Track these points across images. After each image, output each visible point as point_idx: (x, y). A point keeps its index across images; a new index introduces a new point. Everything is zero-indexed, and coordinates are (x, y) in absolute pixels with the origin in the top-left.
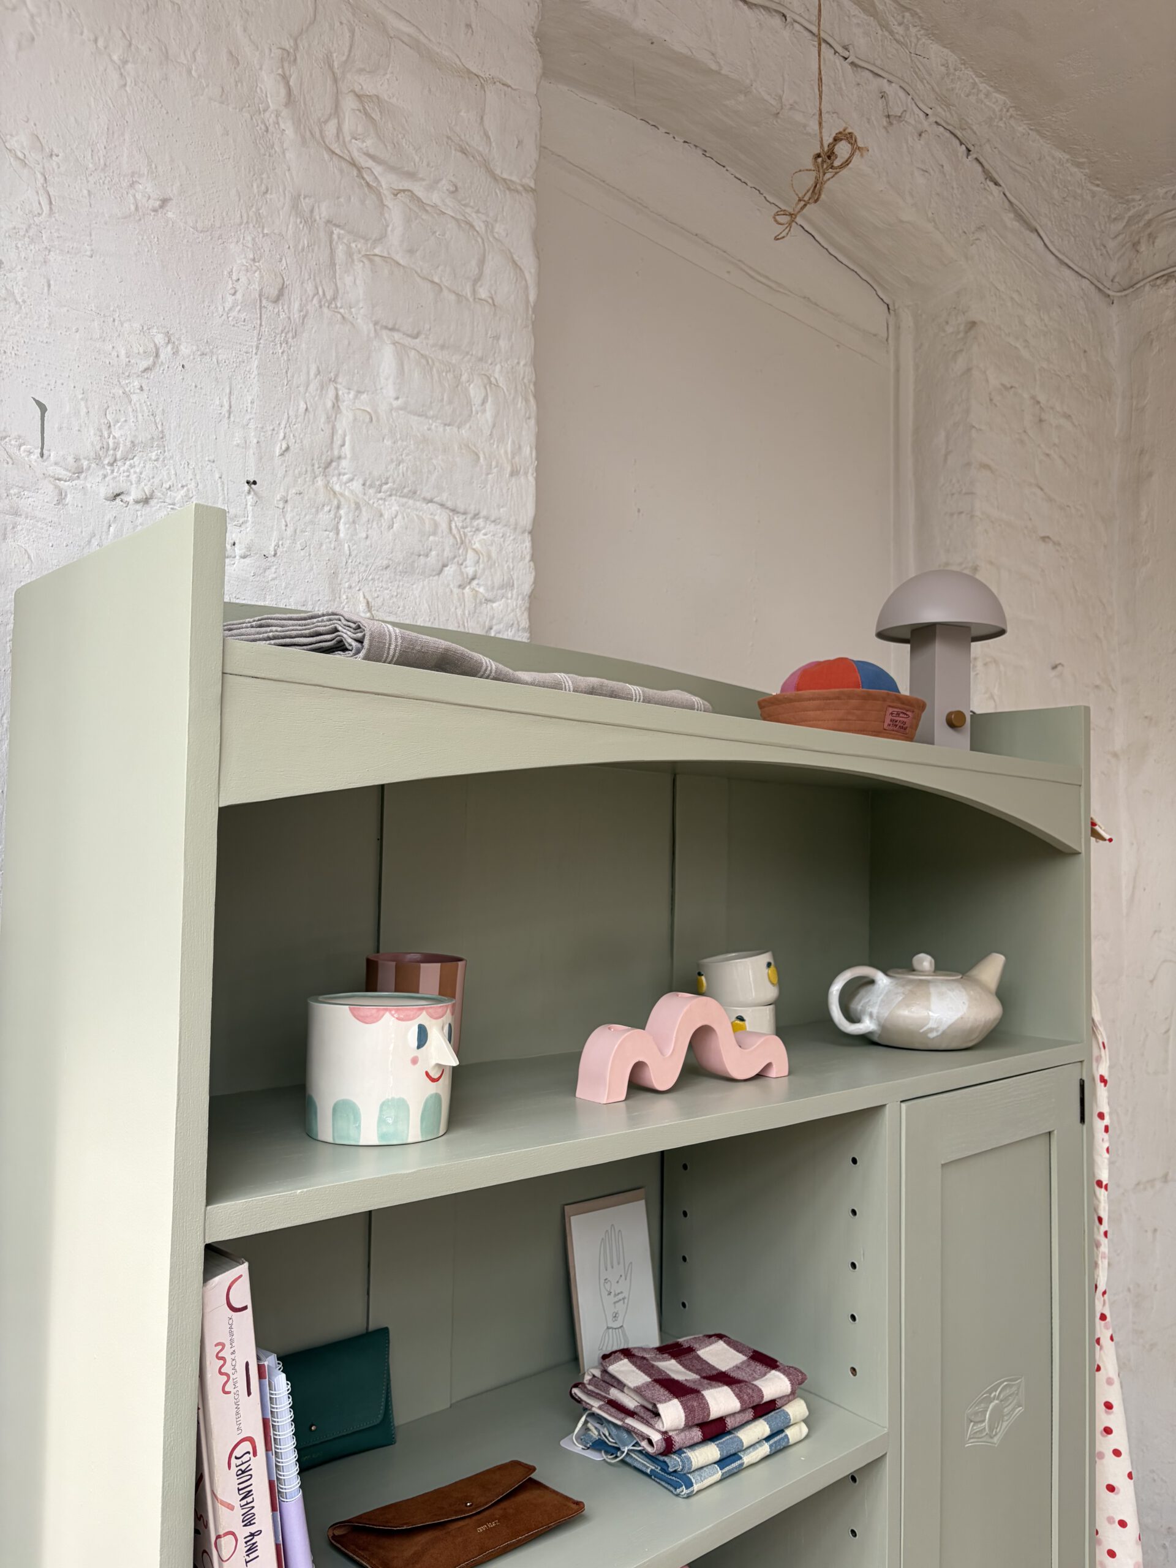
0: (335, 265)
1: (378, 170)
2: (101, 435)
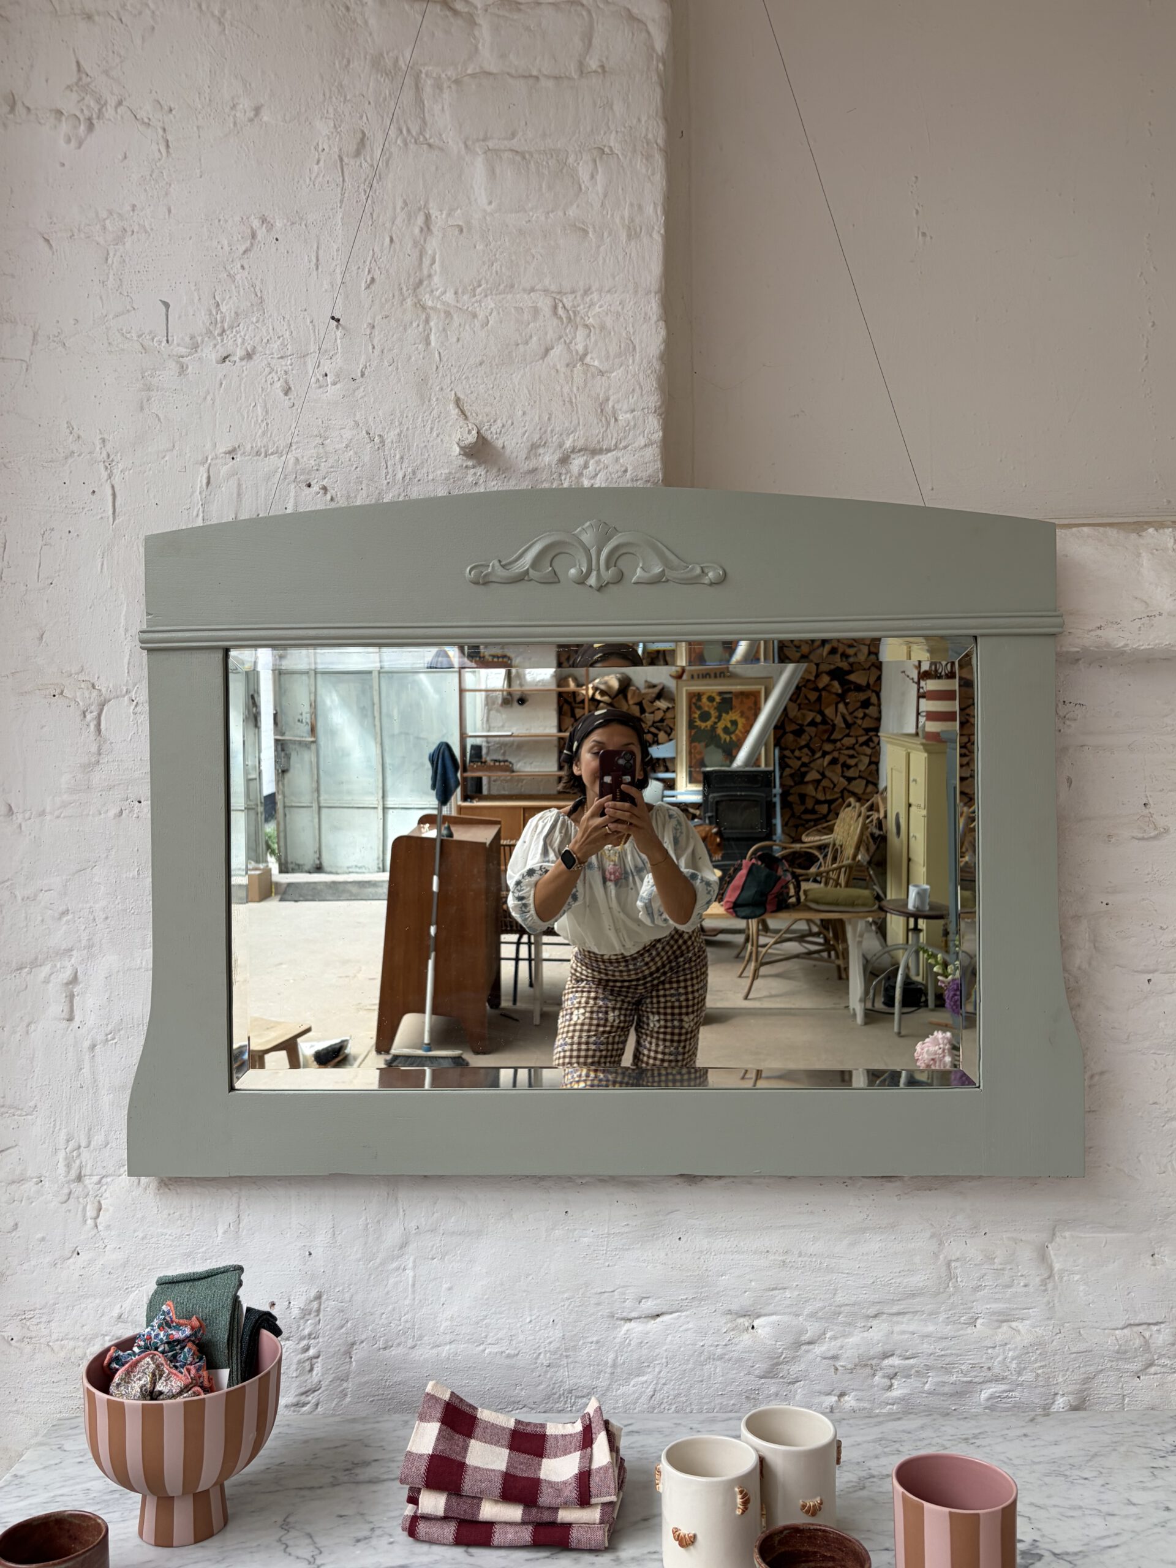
2: (211, 314)
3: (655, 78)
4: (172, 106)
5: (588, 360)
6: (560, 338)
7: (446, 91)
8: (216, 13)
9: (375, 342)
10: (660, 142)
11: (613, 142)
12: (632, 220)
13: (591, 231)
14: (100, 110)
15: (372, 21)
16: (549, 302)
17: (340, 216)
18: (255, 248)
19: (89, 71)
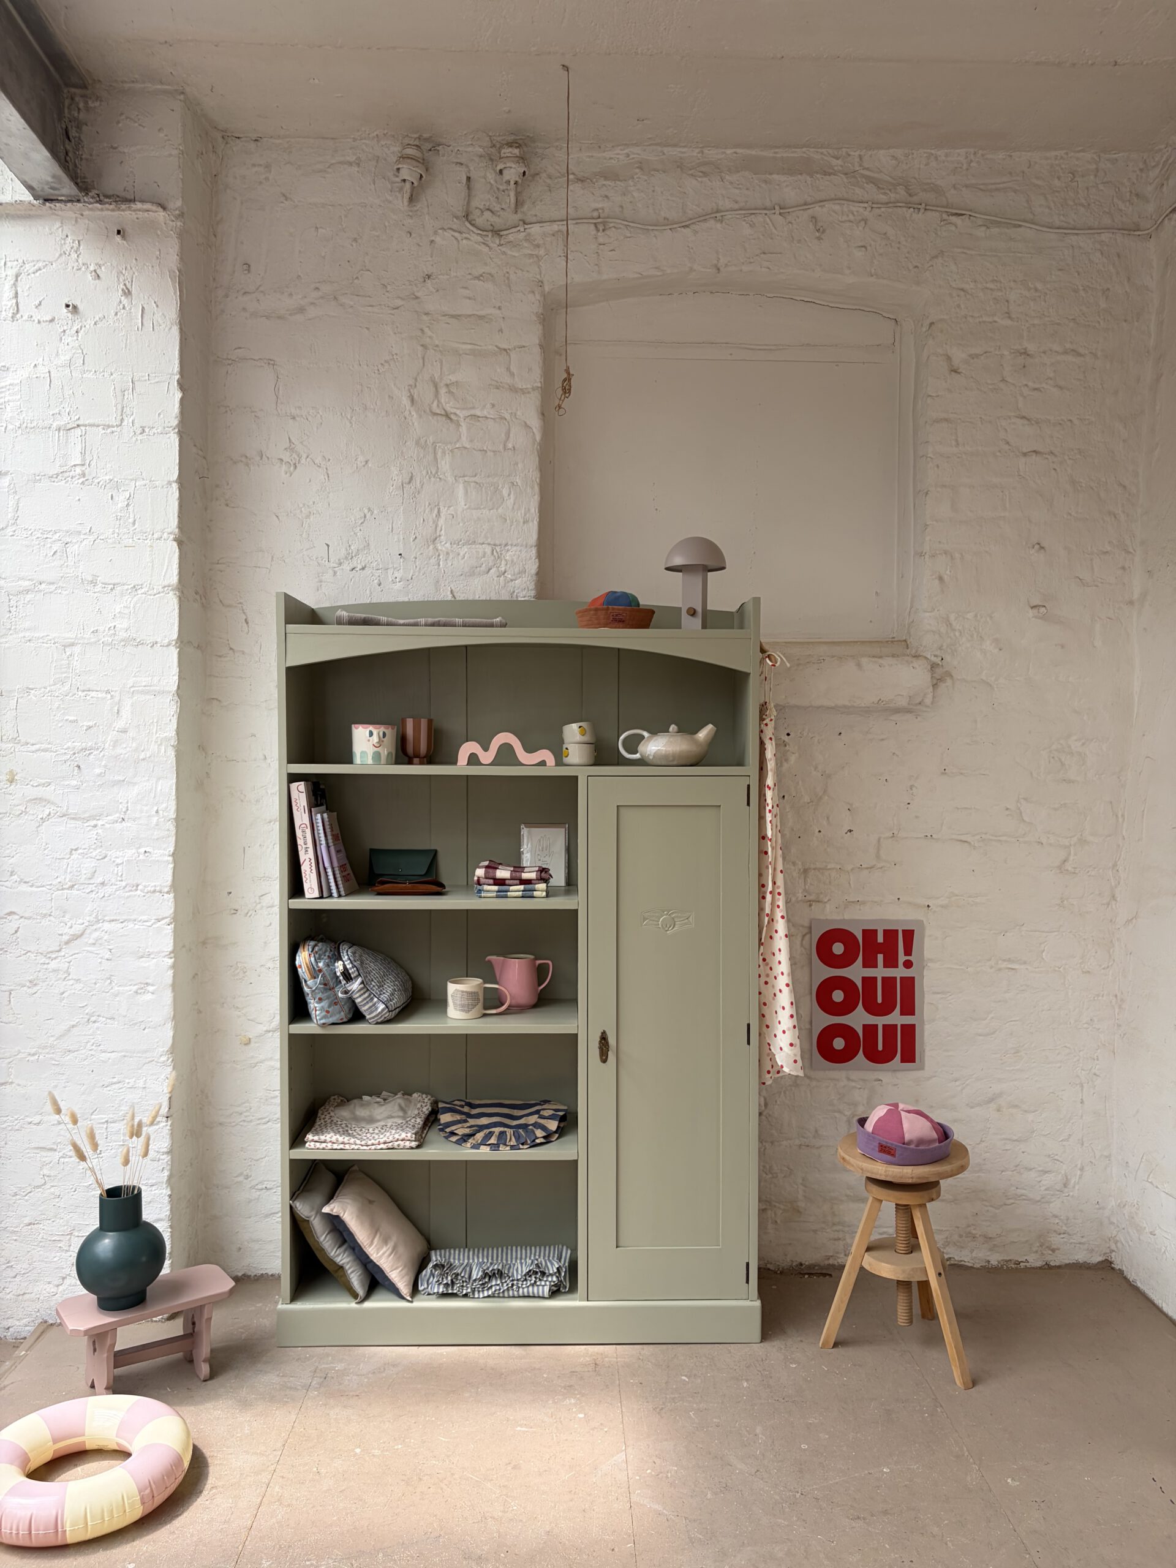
0: (437, 459)
1: (459, 412)
2: (347, 550)
3: (536, 453)
4: (330, 458)
5: (506, 574)
6: (494, 564)
7: (447, 455)
8: (349, 417)
9: (417, 563)
10: (538, 480)
11: (518, 481)
12: (525, 515)
13: (507, 519)
14: (299, 460)
15: (416, 424)
16: (490, 548)
17: (402, 509)
18: (366, 522)
19: (293, 441)
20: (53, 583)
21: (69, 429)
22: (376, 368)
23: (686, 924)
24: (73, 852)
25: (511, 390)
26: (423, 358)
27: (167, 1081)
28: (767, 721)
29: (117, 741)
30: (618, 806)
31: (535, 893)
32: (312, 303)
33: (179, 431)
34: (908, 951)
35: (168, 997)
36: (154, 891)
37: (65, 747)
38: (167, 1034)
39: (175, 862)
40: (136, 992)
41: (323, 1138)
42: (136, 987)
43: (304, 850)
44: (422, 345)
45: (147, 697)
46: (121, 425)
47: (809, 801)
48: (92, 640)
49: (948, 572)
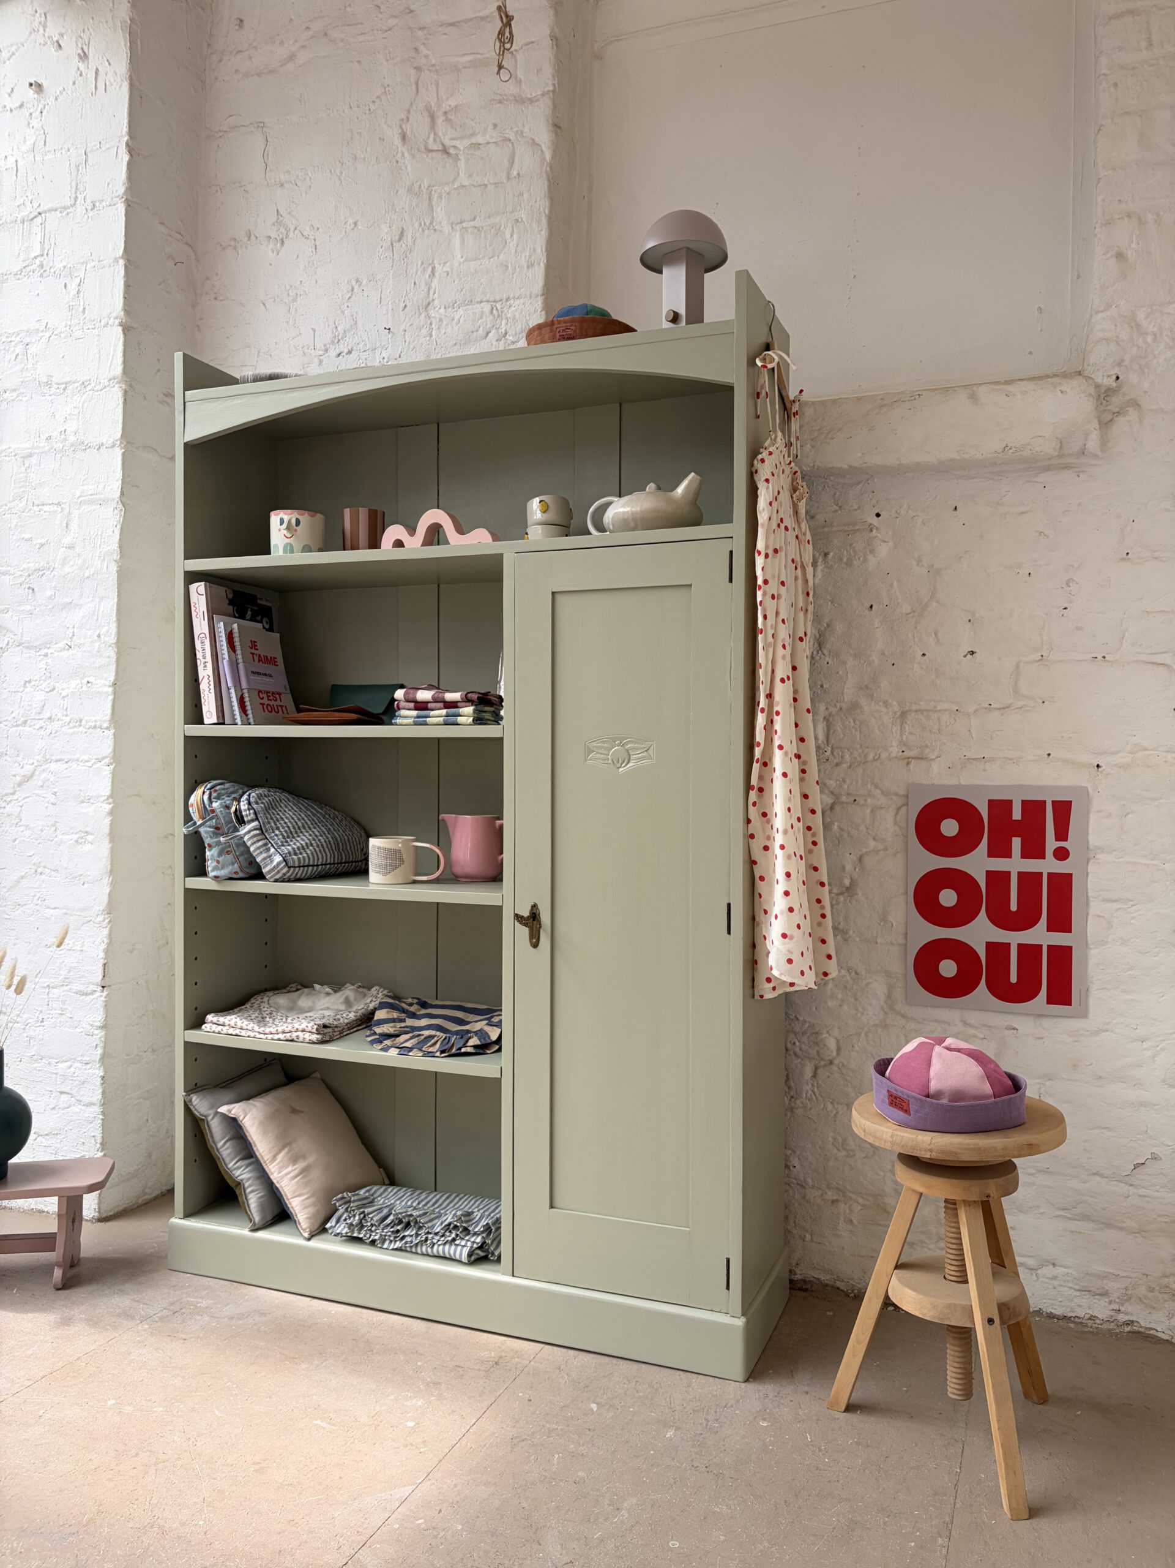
0: (432, 206)
1: (457, 143)
2: (333, 333)
3: (545, 176)
4: (319, 226)
5: (507, 337)
6: (493, 326)
7: (443, 201)
8: (339, 174)
9: (406, 339)
10: (547, 211)
11: (523, 215)
12: (530, 257)
13: (510, 266)
14: (287, 234)
15: (409, 167)
16: (489, 307)
17: (391, 274)
18: (354, 296)
19: (282, 214)
20: (14, 390)
21: (32, 219)
22: (367, 108)
23: (644, 758)
24: (27, 684)
25: (516, 101)
26: (417, 84)
27: (103, 945)
28: (764, 454)
29: (65, 559)
30: (553, 593)
31: (460, 719)
32: (303, 47)
33: (127, 199)
34: (1062, 833)
35: (105, 847)
36: (95, 727)
37: (21, 569)
38: (103, 891)
39: (115, 693)
40: (77, 841)
41: (222, 1020)
42: (77, 835)
43: (202, 665)
44: (415, 68)
45: (94, 507)
46: (75, 204)
47: (909, 610)
48: (47, 448)
49: (1134, 246)
